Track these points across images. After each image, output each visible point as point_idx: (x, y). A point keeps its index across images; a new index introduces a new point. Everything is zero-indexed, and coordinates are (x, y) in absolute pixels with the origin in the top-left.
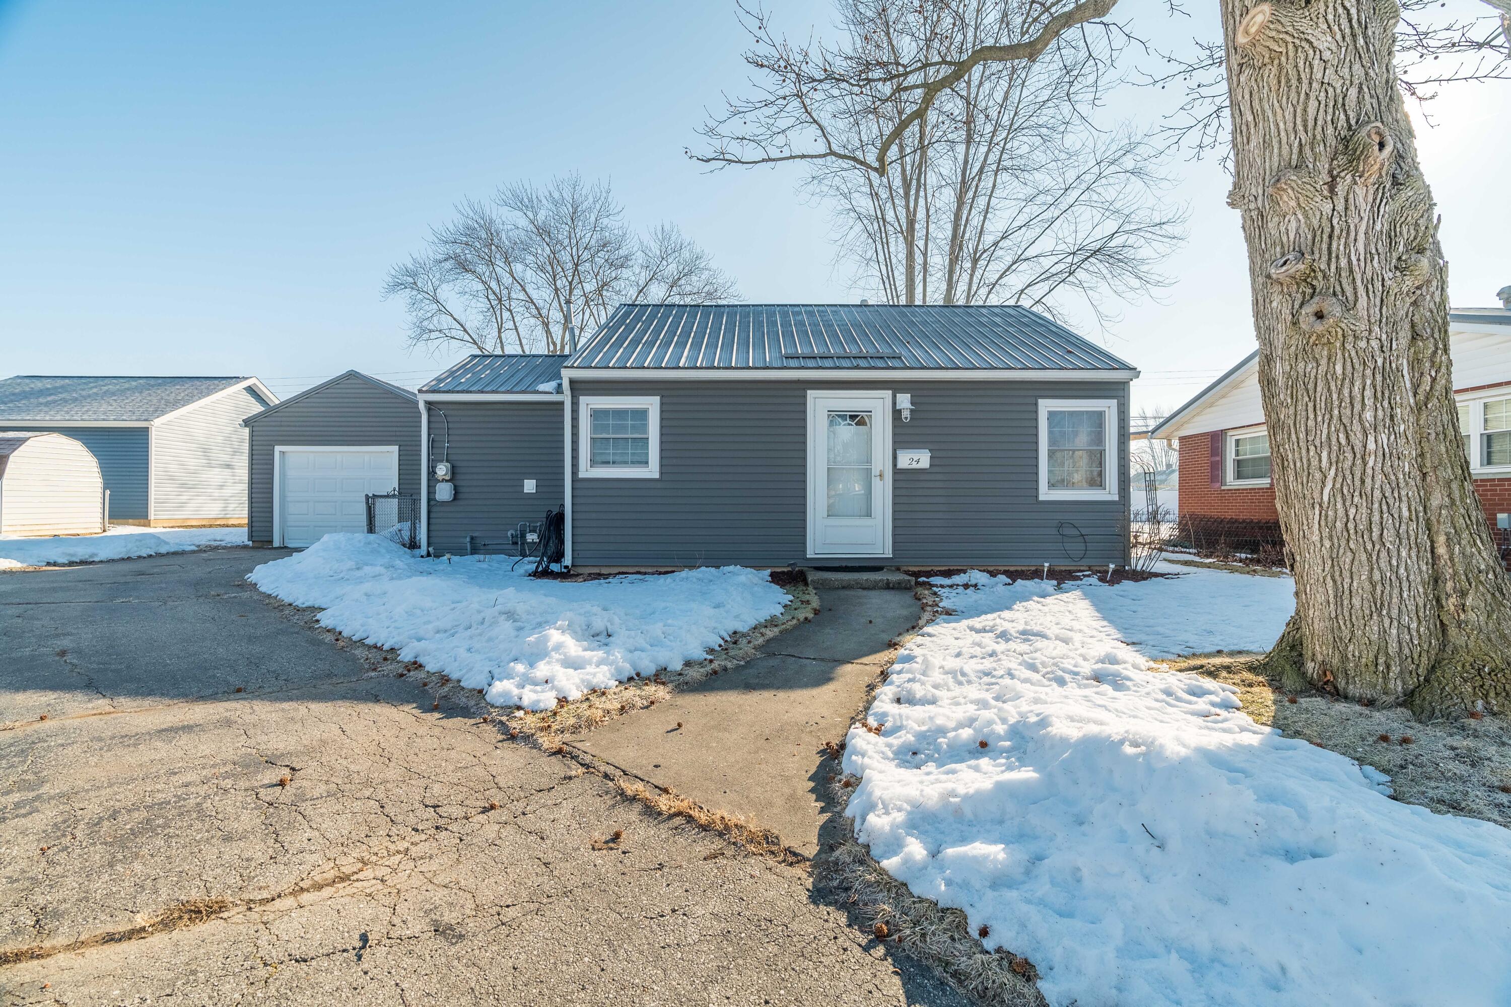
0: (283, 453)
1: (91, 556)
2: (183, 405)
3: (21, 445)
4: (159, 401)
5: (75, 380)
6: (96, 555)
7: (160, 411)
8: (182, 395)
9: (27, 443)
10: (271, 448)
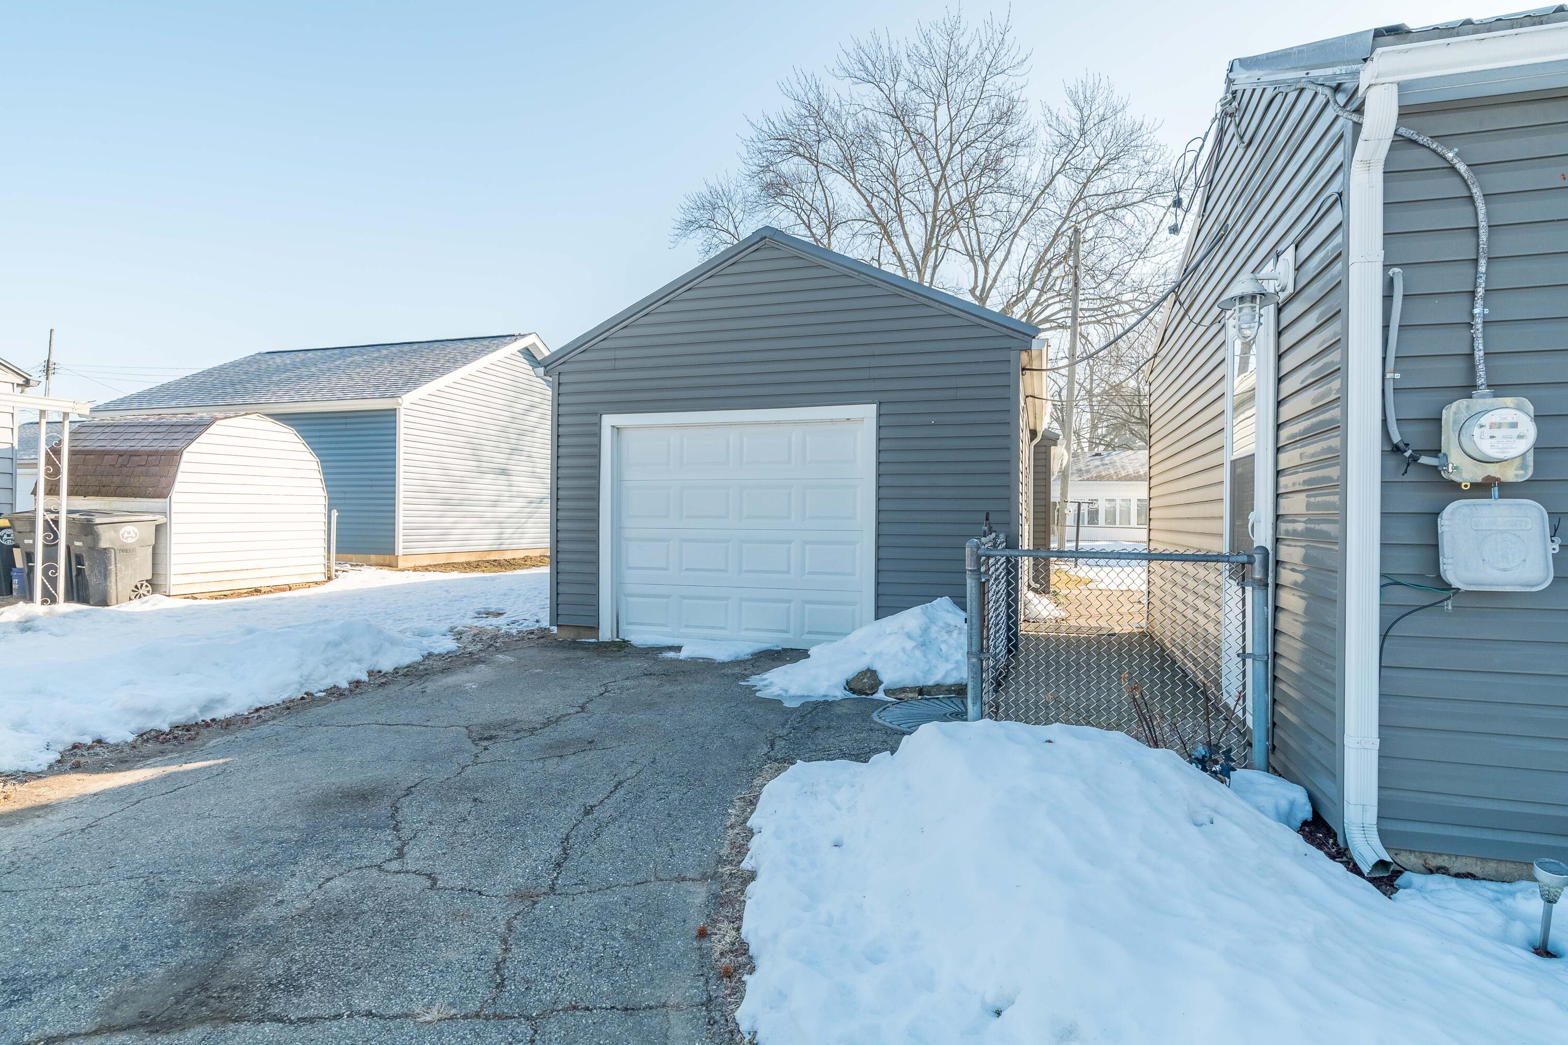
0: (617, 429)
1: (205, 708)
2: (443, 374)
3: (201, 433)
4: (412, 371)
5: (319, 353)
6: (221, 701)
7: (411, 383)
8: (442, 361)
9: (211, 430)
10: (594, 419)
